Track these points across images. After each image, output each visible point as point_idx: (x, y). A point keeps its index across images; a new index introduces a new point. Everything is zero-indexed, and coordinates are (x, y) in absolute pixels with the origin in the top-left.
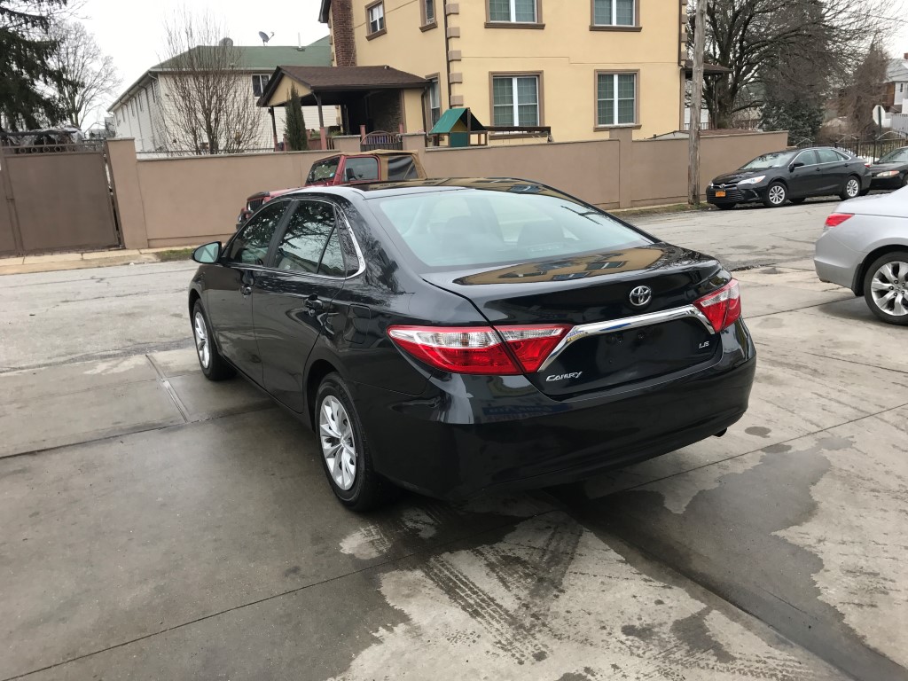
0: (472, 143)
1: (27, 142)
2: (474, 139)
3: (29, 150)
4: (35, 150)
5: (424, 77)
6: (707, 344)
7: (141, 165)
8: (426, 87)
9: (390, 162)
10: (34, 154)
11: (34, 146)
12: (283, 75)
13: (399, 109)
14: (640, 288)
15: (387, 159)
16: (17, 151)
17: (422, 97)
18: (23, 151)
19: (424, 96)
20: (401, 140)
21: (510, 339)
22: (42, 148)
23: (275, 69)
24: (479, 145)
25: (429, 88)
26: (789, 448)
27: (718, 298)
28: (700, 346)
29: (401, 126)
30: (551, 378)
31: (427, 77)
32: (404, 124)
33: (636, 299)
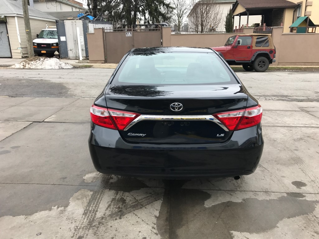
0: (309, 31)
1: (152, 27)
2: (310, 30)
3: (153, 30)
4: (155, 30)
5: (296, 3)
6: (222, 135)
7: (172, 36)
8: (296, 7)
9: (257, 38)
10: (155, 31)
11: (155, 28)
12: (238, 4)
13: (283, 16)
14: (176, 103)
15: (257, 37)
16: (150, 30)
17: (294, 11)
18: (151, 30)
19: (295, 11)
20: (272, 29)
21: (113, 115)
22: (157, 29)
23: (236, 1)
24: (312, 32)
25: (297, 8)
26: (304, 196)
27: (229, 115)
28: (218, 135)
29: (282, 24)
30: (130, 134)
31: (297, 3)
32: (283, 23)
33: (174, 108)
